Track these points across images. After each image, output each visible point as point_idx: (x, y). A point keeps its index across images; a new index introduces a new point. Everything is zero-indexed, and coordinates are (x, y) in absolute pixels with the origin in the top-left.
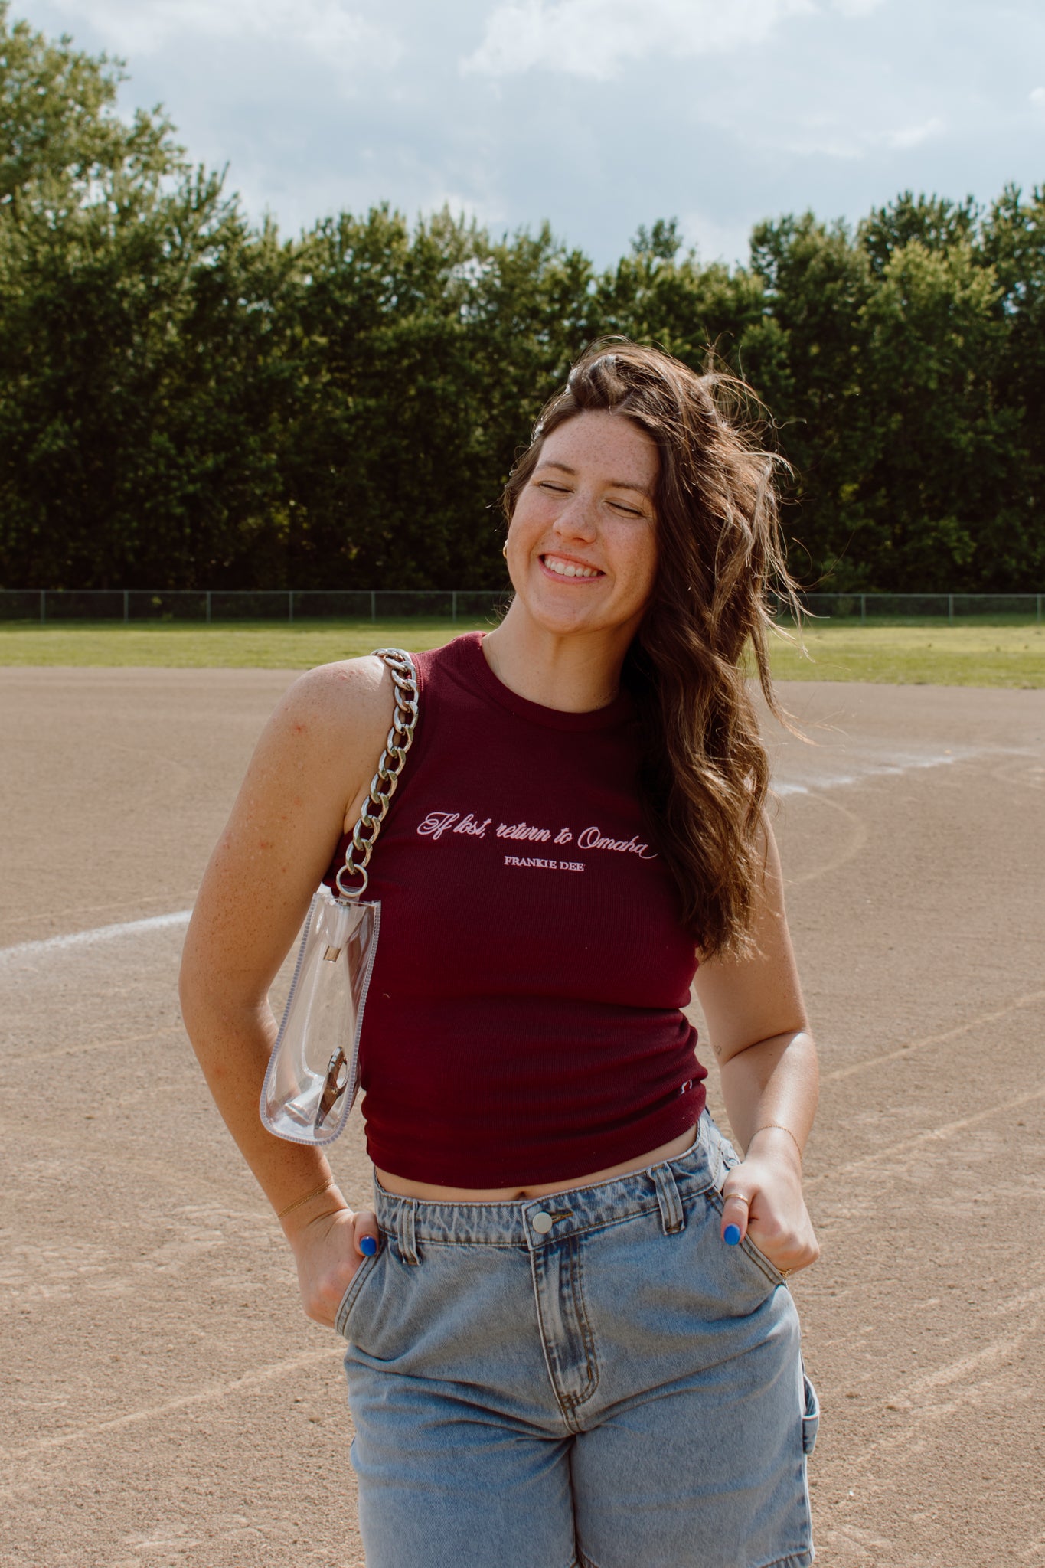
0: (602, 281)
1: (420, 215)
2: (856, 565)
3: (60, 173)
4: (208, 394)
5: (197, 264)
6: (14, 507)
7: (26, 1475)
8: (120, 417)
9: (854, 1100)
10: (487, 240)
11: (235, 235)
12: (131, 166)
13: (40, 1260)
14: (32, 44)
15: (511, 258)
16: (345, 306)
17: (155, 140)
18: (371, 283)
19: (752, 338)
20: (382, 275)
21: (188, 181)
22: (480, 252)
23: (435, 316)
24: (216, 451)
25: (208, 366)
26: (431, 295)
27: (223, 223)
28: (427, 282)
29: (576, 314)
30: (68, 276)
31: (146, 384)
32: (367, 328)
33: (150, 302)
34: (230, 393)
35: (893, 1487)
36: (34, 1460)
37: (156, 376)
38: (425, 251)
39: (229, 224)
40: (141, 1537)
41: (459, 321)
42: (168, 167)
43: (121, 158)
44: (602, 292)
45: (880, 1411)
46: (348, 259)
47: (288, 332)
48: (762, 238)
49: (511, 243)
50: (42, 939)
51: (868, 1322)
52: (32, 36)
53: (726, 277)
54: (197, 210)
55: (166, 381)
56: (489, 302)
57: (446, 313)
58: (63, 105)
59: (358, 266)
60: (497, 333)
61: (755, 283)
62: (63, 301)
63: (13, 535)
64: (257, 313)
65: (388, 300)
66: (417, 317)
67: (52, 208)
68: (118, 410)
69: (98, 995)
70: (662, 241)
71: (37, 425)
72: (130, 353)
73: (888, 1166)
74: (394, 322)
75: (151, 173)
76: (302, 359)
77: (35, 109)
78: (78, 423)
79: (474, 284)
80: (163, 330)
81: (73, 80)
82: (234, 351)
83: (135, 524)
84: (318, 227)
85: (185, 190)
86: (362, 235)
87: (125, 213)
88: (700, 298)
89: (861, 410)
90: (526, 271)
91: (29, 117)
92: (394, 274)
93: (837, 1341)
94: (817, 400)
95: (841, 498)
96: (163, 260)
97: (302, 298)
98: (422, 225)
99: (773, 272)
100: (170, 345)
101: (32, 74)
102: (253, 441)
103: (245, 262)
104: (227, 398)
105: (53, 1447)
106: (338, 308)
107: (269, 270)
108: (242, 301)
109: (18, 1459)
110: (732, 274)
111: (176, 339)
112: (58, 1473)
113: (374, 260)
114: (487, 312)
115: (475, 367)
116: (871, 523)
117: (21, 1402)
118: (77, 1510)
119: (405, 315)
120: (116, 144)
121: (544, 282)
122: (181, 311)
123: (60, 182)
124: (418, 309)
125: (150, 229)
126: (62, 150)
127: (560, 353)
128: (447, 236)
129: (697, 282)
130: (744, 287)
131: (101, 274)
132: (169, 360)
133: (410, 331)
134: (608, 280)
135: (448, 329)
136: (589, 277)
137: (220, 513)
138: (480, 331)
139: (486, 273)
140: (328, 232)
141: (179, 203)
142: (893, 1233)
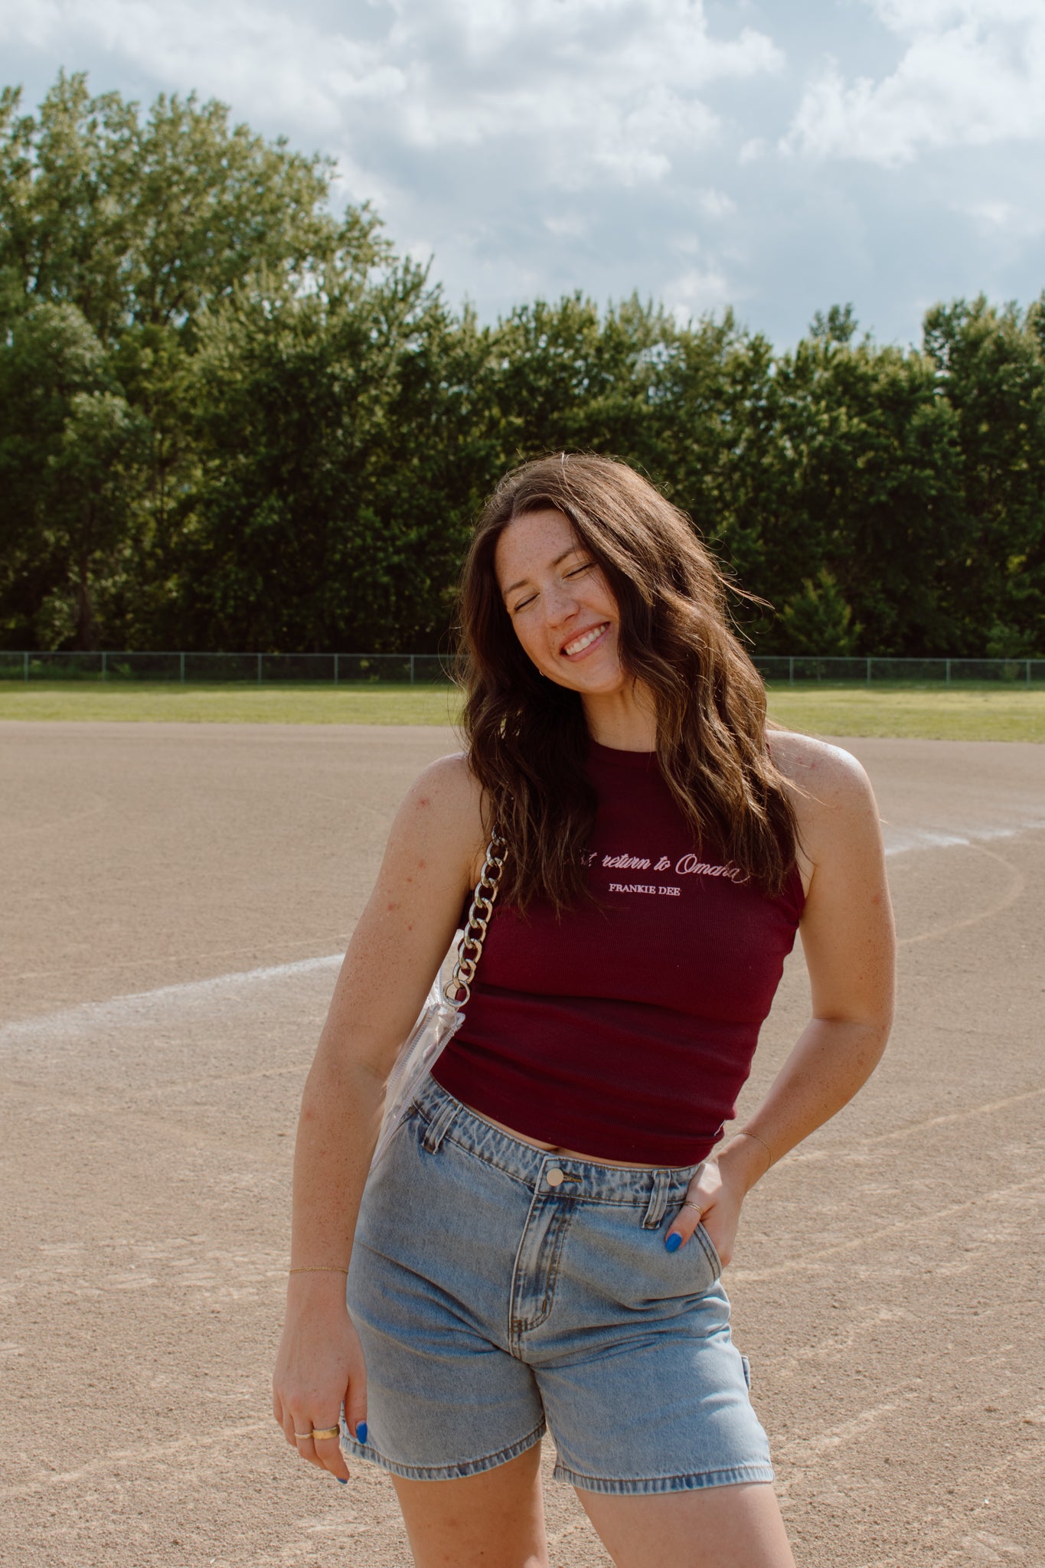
0: (782, 363)
1: (610, 302)
2: (1021, 632)
3: (276, 266)
4: (413, 471)
5: (402, 350)
6: (233, 577)
7: (210, 1461)
8: (330, 493)
9: (1003, 1132)
10: (673, 326)
11: (437, 322)
12: (342, 259)
13: (231, 1265)
14: (251, 146)
15: (696, 342)
16: (539, 389)
17: (365, 235)
18: (564, 367)
19: (926, 416)
20: (574, 359)
21: (395, 272)
22: (667, 337)
23: (624, 397)
24: (420, 524)
25: (412, 445)
26: (620, 378)
27: (426, 311)
28: (616, 366)
29: (757, 396)
30: (281, 362)
31: (354, 463)
32: (561, 409)
33: (358, 386)
34: (431, 470)
35: (1027, 1497)
36: (218, 1447)
37: (364, 453)
38: (615, 336)
39: (433, 312)
40: (314, 1522)
41: (646, 401)
42: (376, 259)
43: (333, 251)
44: (782, 374)
45: (1017, 1424)
46: (542, 344)
47: (487, 413)
48: (935, 322)
49: (696, 328)
50: (244, 971)
51: (1008, 1341)
52: (251, 138)
53: (900, 359)
54: (403, 300)
55: (373, 459)
56: (675, 384)
57: (634, 394)
58: (278, 202)
59: (552, 351)
60: (682, 413)
61: (928, 364)
62: (277, 384)
63: (232, 603)
64: (458, 395)
65: (580, 383)
66: (607, 398)
67: (269, 299)
68: (328, 486)
69: (294, 1023)
70: (838, 326)
71: (253, 500)
72: (340, 432)
73: (1034, 1195)
74: (585, 402)
75: (361, 266)
76: (497, 439)
77: (253, 207)
78: (291, 499)
79: (661, 367)
80: (371, 412)
81: (290, 179)
82: (436, 430)
83: (344, 593)
84: (514, 314)
85: (392, 281)
86: (555, 322)
87: (335, 303)
88: (875, 379)
89: (1029, 485)
90: (710, 355)
91: (248, 215)
92: (585, 358)
93: (978, 1358)
94: (985, 476)
95: (1007, 569)
96: (371, 346)
97: (500, 381)
98: (612, 312)
99: (944, 354)
100: (378, 425)
101: (251, 174)
102: (454, 515)
103: (446, 349)
104: (429, 475)
105: (236, 1436)
106: (533, 391)
107: (467, 355)
108: (444, 385)
109: (203, 1446)
110: (906, 356)
111: (382, 421)
112: (240, 1461)
113: (567, 345)
114: (673, 393)
115: (661, 445)
116: (1037, 592)
117: (208, 1394)
118: (256, 1495)
119: (595, 397)
120: (329, 238)
121: (727, 364)
122: (387, 394)
123: (277, 275)
124: (608, 391)
125: (358, 317)
126: (278, 244)
127: (741, 432)
128: (635, 321)
129: (871, 363)
130: (916, 369)
131: (313, 360)
132: (375, 440)
133: (600, 411)
134: (787, 361)
135: (636, 410)
136: (770, 361)
137: (423, 582)
138: (666, 411)
139: (672, 357)
140: (524, 319)
141: (387, 293)
142: (1036, 1257)
